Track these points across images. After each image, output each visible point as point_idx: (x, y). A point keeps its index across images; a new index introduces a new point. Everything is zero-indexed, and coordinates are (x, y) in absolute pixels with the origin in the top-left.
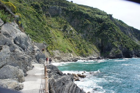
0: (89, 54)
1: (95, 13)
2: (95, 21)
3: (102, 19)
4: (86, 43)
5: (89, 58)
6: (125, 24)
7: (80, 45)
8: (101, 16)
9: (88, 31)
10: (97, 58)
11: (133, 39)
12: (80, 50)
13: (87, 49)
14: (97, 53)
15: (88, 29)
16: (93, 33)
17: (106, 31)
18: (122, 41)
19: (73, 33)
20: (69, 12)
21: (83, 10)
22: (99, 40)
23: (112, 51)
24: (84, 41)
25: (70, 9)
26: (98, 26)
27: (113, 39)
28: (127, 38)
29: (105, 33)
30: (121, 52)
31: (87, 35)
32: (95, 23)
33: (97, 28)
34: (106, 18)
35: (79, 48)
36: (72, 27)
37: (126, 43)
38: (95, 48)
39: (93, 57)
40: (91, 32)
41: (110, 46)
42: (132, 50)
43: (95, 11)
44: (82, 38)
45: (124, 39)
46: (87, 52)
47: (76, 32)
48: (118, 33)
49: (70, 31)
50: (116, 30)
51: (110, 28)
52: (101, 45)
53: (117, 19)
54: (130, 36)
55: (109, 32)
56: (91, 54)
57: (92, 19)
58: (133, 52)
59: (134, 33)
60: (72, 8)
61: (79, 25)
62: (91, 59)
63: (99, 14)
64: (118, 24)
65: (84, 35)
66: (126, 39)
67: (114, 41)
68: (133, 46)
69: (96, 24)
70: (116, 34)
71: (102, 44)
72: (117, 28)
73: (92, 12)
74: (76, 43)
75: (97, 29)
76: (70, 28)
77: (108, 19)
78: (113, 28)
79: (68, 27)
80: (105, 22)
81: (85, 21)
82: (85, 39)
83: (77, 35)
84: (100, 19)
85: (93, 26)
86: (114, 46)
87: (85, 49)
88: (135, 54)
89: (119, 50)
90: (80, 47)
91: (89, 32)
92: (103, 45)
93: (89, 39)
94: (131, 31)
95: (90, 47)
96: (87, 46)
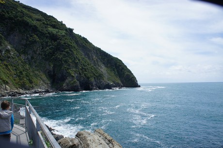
0: (34, 86)
1: (47, 24)
2: (47, 37)
3: (56, 36)
4: (31, 70)
5: (33, 91)
6: (91, 44)
7: (21, 72)
8: (57, 30)
9: (34, 51)
10: (45, 91)
11: (98, 65)
12: (21, 79)
13: (31, 79)
14: (46, 84)
15: (35, 50)
16: (41, 55)
17: (61, 54)
18: (81, 68)
19: (10, 54)
20: (6, 19)
21: (30, 17)
22: (50, 65)
23: (67, 81)
24: (27, 66)
25: (8, 14)
26: (50, 45)
27: (69, 65)
28: (88, 64)
29: (58, 57)
30: (78, 83)
31: (32, 58)
32: (46, 40)
33: (48, 48)
34: (63, 34)
35: (19, 76)
36: (10, 43)
37: (86, 71)
38: (44, 77)
39: (40, 90)
40: (39, 54)
41: (65, 74)
42: (92, 80)
43: (49, 20)
44: (25, 62)
45: (84, 65)
46: (31, 82)
47: (15, 52)
48: (77, 57)
49: (7, 50)
50: (75, 52)
51: (66, 50)
52: (52, 73)
53: (81, 36)
54: (94, 61)
55: (65, 55)
56: (37, 86)
57: (42, 35)
58: (94, 83)
59: (100, 57)
60: (12, 13)
61: (21, 41)
62: (36, 92)
63: (54, 27)
64: (80, 42)
65: (28, 58)
66: (86, 66)
67: (70, 69)
68: (94, 75)
69: (47, 43)
70: (73, 58)
71: (54, 72)
72: (76, 50)
73: (44, 23)
74: (16, 69)
75: (48, 50)
76: (6, 46)
77: (65, 36)
78: (70, 51)
79: (2, 44)
80: (61, 40)
81: (31, 36)
82: (30, 64)
83: (18, 57)
84: (53, 35)
85: (42, 44)
86: (70, 75)
87: (28, 78)
88: (96, 85)
89: (75, 80)
90: (21, 76)
91: (36, 53)
92: (56, 72)
93: (36, 63)
94: (97, 54)
95: (36, 76)
96: (32, 74)
